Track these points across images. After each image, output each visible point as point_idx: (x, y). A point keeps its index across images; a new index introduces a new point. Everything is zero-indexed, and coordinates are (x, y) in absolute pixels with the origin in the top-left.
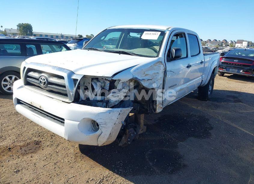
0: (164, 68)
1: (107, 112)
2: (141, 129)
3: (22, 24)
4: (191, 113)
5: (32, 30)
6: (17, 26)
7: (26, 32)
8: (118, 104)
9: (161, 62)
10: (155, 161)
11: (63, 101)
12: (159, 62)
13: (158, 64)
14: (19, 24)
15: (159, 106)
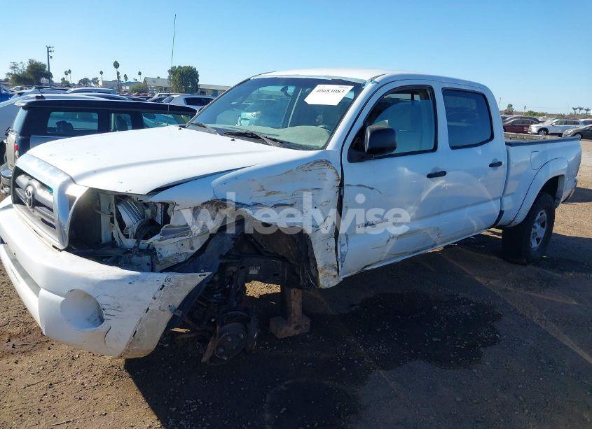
0: (336, 178)
1: (123, 280)
2: (293, 325)
3: (180, 67)
4: (461, 295)
5: (198, 81)
6: (169, 71)
7: (186, 85)
8: (185, 262)
9: (328, 162)
10: (282, 412)
11: (54, 246)
12: (322, 162)
13: (316, 167)
14: (172, 68)
15: (326, 271)
